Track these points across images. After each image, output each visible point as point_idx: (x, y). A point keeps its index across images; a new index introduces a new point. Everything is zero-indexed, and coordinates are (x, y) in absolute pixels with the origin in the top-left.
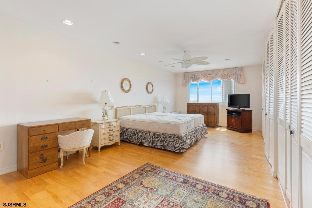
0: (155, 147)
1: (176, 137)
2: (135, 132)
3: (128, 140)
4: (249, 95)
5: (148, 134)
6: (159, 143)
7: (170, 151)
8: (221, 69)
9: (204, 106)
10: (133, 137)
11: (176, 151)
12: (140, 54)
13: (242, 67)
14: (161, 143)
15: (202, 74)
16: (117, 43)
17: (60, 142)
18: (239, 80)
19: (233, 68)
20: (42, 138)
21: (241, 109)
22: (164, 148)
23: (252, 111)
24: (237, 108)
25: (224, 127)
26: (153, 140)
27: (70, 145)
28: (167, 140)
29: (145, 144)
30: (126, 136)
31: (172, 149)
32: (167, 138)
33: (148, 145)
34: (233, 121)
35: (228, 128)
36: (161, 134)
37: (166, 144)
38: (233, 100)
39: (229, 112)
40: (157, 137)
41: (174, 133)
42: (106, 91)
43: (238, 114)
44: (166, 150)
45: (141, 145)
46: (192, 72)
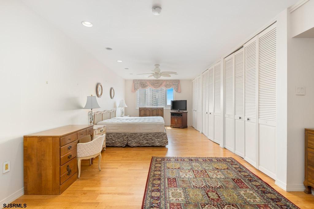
0: (142, 145)
1: (161, 134)
2: (118, 135)
3: (110, 144)
4: (186, 101)
5: (133, 136)
6: (145, 142)
7: (157, 146)
8: (164, 80)
9: (154, 110)
10: (117, 140)
11: (163, 145)
12: (117, 61)
13: (179, 80)
14: (148, 141)
15: (149, 83)
16: (108, 49)
17: (79, 150)
18: (177, 89)
19: (173, 80)
20: (68, 148)
21: (180, 111)
22: (150, 145)
23: (187, 112)
24: (178, 111)
25: (168, 126)
26: (140, 140)
27: (92, 152)
28: (154, 138)
29: (131, 145)
30: (108, 141)
31: (158, 144)
32: (154, 136)
33: (134, 145)
34: (176, 120)
35: (171, 126)
36: (147, 134)
37: (153, 141)
38: (175, 104)
39: (172, 114)
40: (143, 137)
41: (160, 131)
42: (93, 96)
43: (178, 115)
44: (153, 146)
45: (127, 146)
46: (141, 80)
